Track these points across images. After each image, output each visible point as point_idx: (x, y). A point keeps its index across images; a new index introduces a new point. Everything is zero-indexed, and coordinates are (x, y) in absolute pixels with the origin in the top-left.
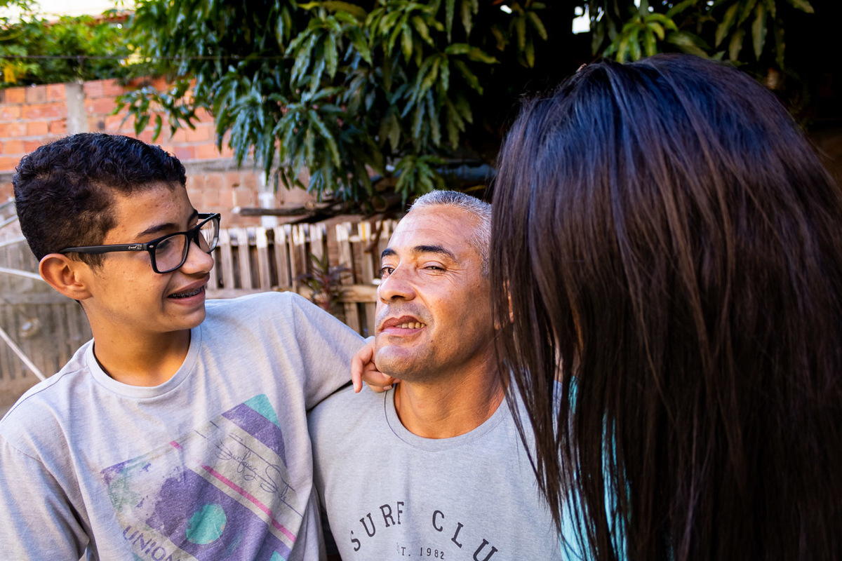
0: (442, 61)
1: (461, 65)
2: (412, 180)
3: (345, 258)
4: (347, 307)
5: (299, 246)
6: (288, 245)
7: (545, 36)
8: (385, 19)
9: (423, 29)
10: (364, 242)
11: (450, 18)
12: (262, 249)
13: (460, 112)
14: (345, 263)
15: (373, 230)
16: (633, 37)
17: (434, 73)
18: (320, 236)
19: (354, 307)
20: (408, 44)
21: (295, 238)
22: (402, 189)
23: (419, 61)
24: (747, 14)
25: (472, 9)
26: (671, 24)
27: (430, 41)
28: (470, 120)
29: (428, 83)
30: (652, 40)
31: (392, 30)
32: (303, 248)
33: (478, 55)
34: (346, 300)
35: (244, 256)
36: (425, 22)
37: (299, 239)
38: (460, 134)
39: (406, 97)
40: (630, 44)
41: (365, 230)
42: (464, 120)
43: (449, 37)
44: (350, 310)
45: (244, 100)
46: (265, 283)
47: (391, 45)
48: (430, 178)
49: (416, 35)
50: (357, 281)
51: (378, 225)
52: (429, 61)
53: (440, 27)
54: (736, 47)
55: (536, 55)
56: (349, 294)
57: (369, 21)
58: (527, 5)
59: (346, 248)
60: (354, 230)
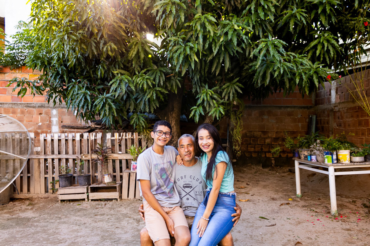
0: (153, 91)
1: (158, 92)
2: (137, 121)
3: (109, 144)
4: (108, 161)
5: (92, 140)
6: (88, 140)
7: (180, 87)
8: (139, 79)
9: (150, 84)
10: (116, 139)
11: (157, 81)
12: (78, 141)
13: (155, 104)
14: (109, 146)
15: (120, 136)
16: (205, 94)
17: (151, 94)
18: (100, 137)
19: (111, 161)
20: (145, 86)
21: (91, 137)
22: (133, 123)
23: (147, 90)
24: (229, 91)
25: (163, 79)
26: (213, 92)
27: (152, 87)
28: (158, 106)
29: (149, 96)
30: (209, 96)
31: (141, 82)
32: (94, 141)
33: (163, 91)
34: (108, 158)
35: (70, 143)
36: (150, 81)
37: (92, 138)
38: (154, 109)
39: (138, 97)
40: (204, 96)
41: (116, 135)
42: (156, 106)
43: (157, 86)
44: (110, 162)
45: (80, 92)
46: (78, 152)
47: (141, 86)
48: (143, 121)
49: (148, 84)
50: (113, 152)
51: (122, 134)
52: (150, 90)
53: (154, 83)
54: (226, 98)
55: (177, 91)
56: (110, 156)
57: (134, 79)
58: (176, 78)
59: (110, 141)
60: (113, 136)
